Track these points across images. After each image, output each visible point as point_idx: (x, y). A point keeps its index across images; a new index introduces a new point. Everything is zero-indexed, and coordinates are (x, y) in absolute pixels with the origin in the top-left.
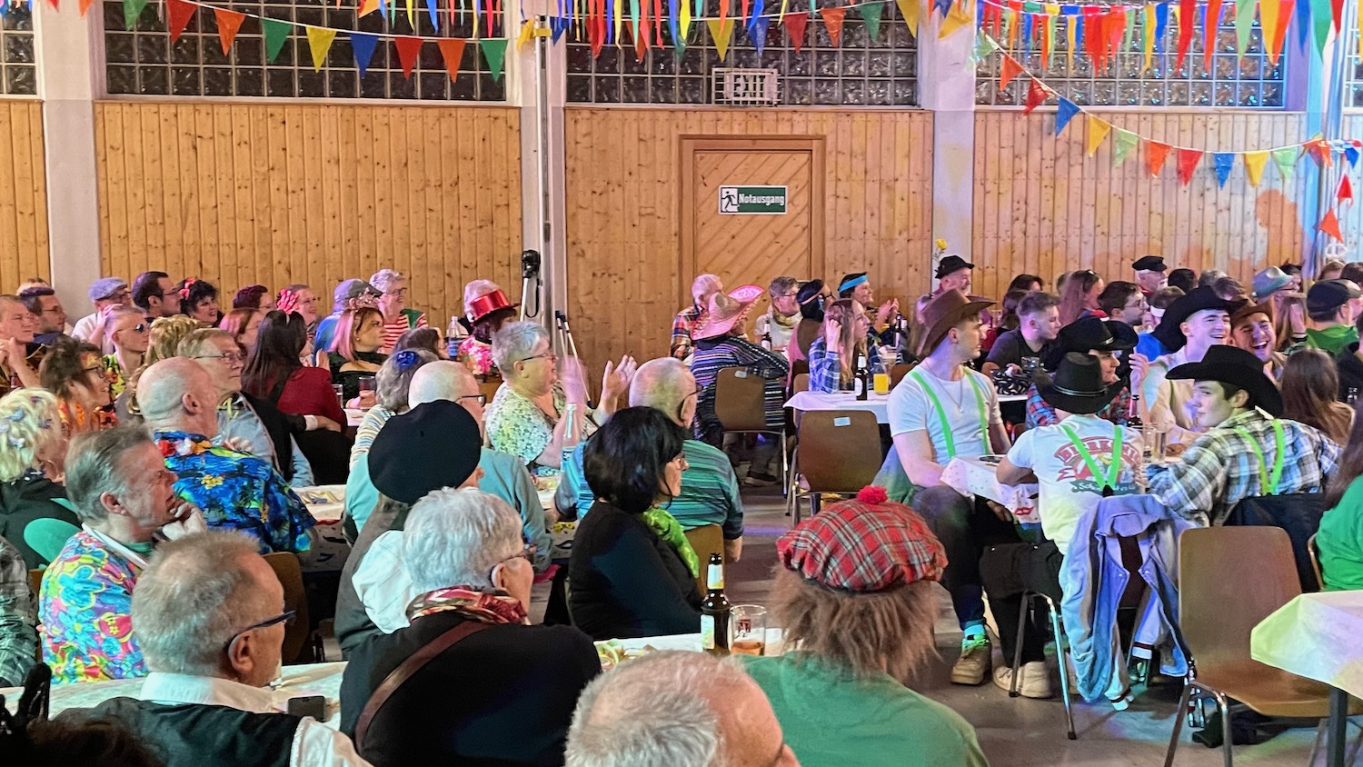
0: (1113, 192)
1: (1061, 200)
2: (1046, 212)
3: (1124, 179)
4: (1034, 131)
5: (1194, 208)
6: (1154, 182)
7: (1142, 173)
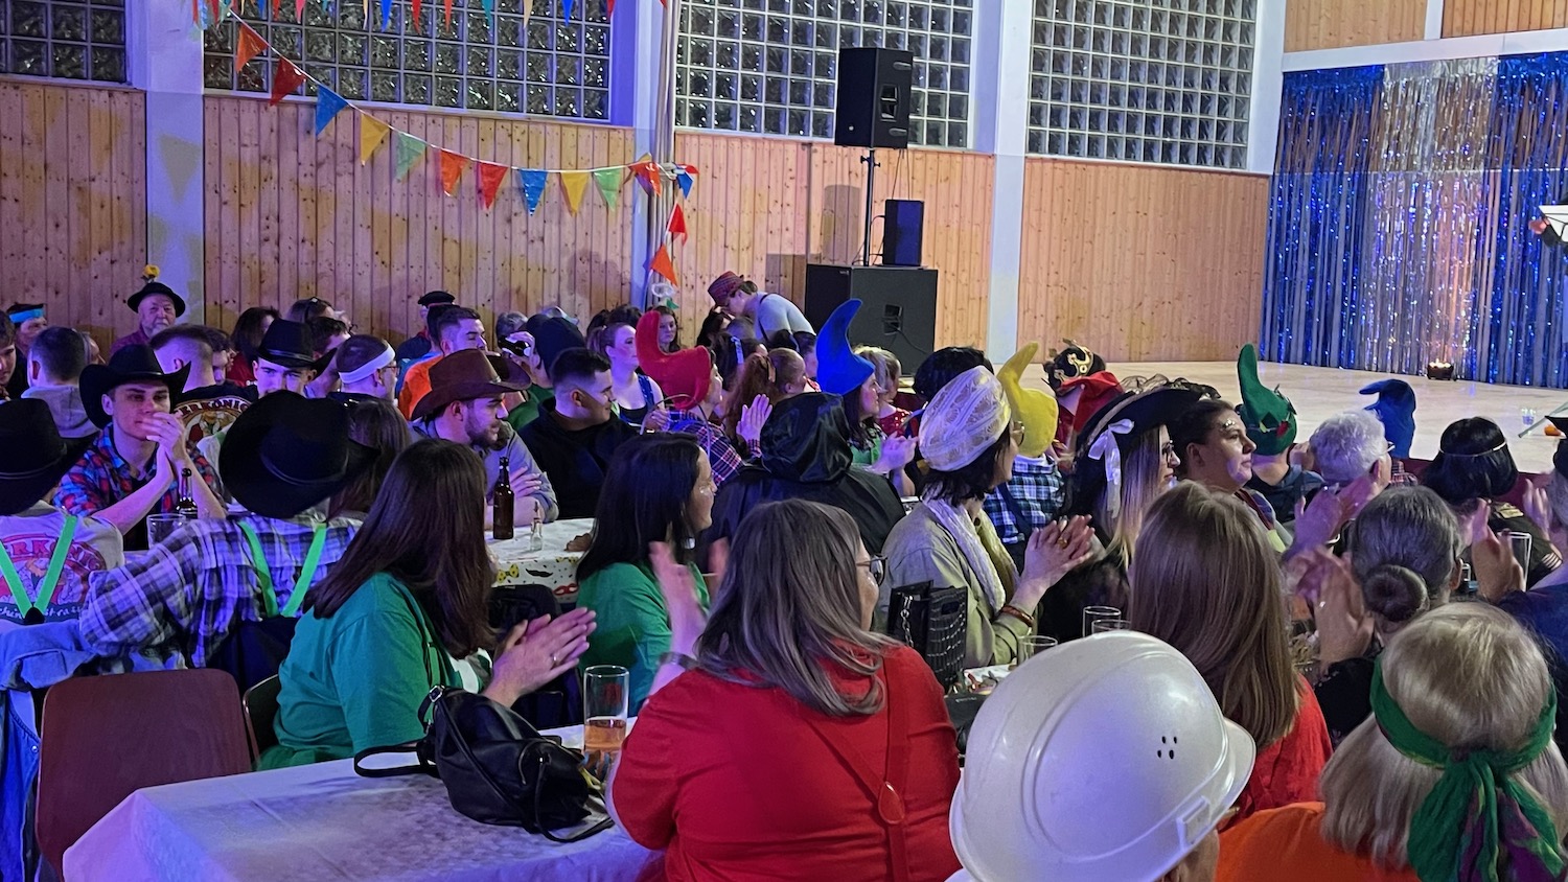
0: (395, 210)
1: (326, 217)
2: (306, 230)
3: (408, 194)
4: (286, 127)
5: (500, 237)
6: (448, 202)
7: (431, 190)
